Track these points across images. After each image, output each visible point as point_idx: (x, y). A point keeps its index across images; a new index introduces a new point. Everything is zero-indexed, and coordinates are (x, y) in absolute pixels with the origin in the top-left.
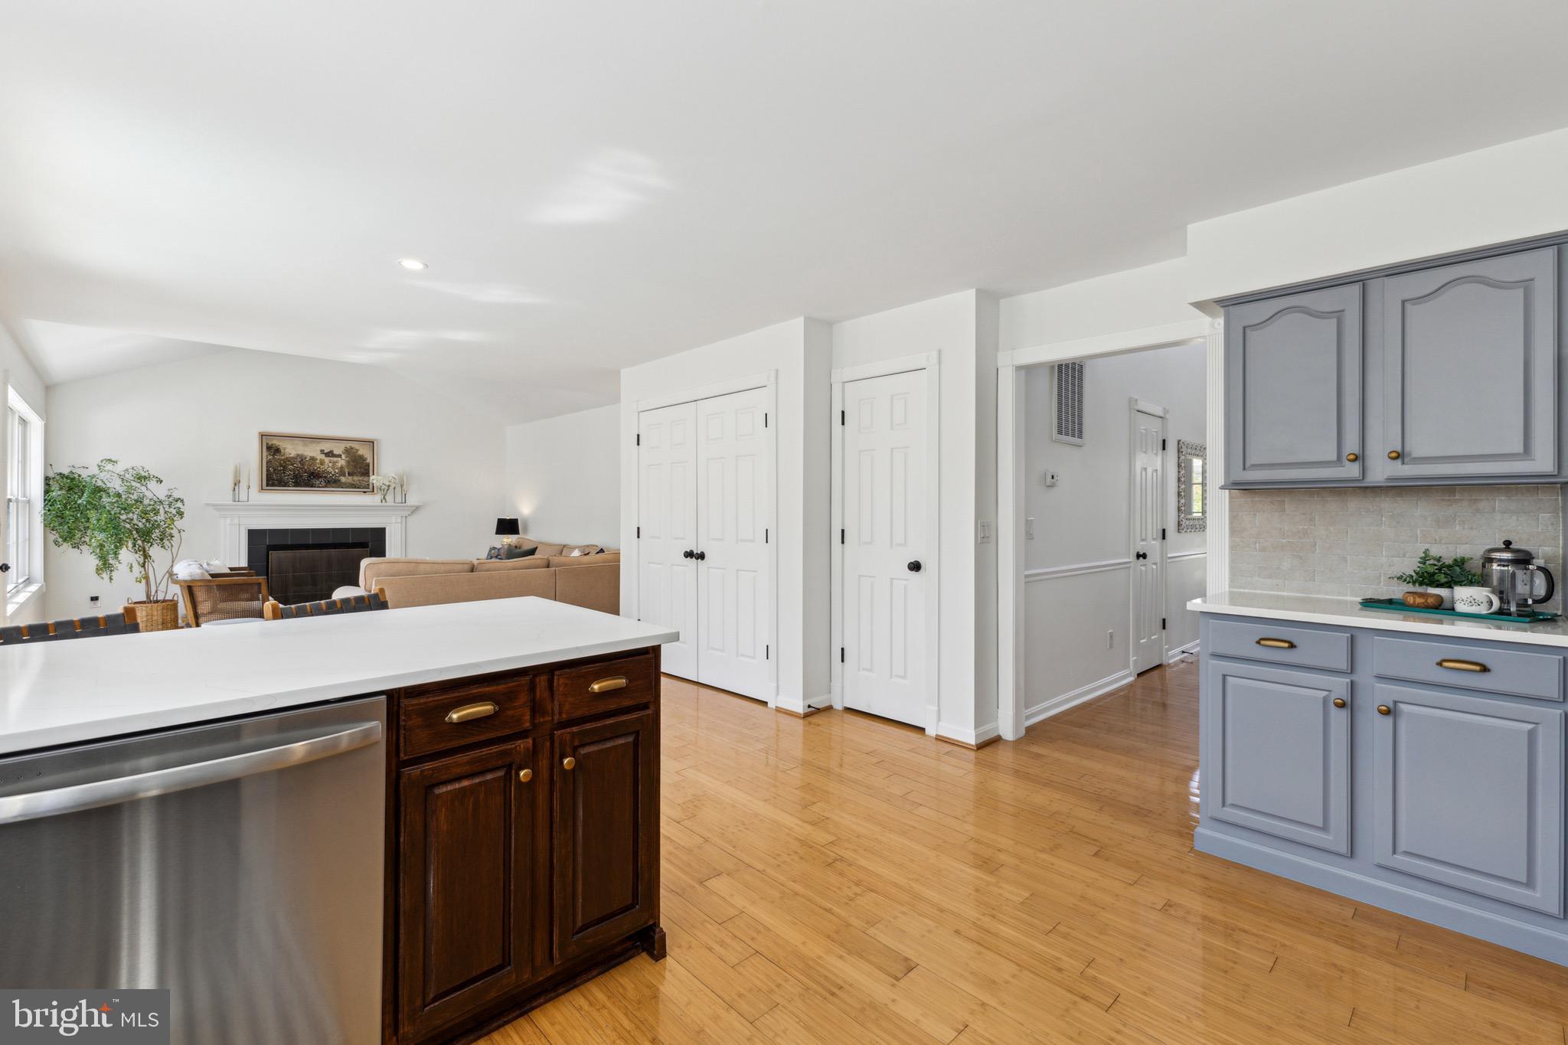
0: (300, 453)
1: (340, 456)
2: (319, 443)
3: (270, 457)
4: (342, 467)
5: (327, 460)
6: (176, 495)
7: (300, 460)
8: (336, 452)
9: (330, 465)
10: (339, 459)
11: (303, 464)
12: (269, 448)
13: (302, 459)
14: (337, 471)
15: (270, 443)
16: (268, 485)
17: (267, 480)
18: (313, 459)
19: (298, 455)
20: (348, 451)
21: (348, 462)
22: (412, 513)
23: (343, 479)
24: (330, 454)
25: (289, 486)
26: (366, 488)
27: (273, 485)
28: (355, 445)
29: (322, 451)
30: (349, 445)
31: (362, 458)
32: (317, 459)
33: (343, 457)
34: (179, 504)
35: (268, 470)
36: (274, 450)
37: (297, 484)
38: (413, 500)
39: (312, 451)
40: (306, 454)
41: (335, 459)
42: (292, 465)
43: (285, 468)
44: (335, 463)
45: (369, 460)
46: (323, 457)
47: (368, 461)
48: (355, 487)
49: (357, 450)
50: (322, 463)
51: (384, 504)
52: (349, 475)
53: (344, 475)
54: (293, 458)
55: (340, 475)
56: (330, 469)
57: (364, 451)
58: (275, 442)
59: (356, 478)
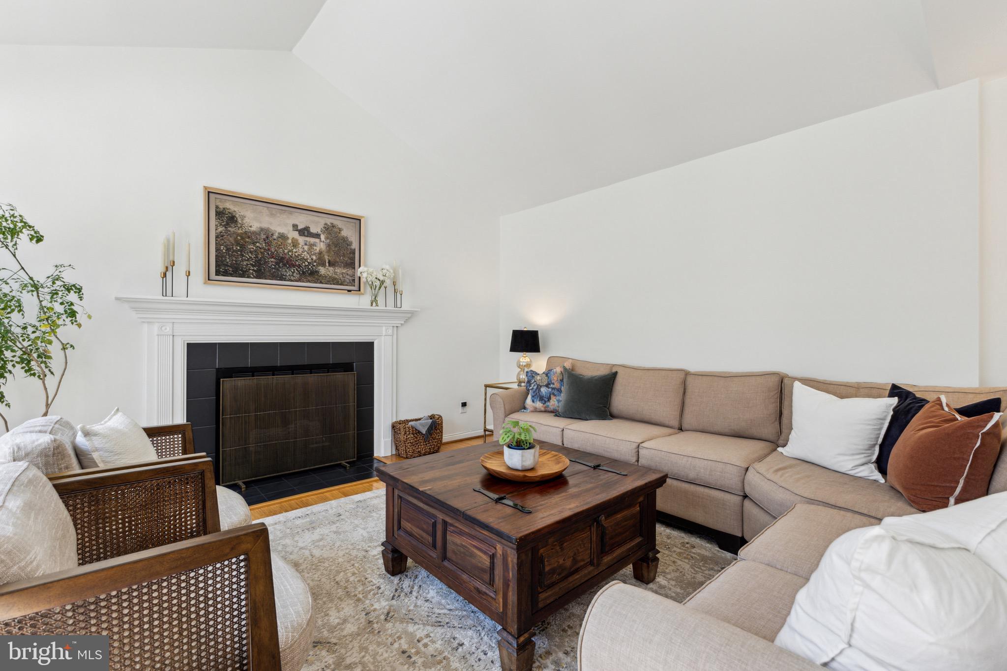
0: (265, 225)
1: (317, 236)
2: (291, 213)
3: (221, 229)
4: (320, 253)
5: (301, 240)
6: (69, 277)
7: (264, 237)
8: (313, 230)
9: (306, 248)
10: (317, 240)
11: (269, 244)
12: (220, 213)
13: (268, 235)
14: (314, 258)
15: (221, 207)
16: (218, 273)
17: (217, 265)
18: (283, 237)
19: (262, 229)
20: (329, 229)
21: (329, 246)
22: (406, 321)
23: (322, 270)
24: (305, 232)
25: (249, 277)
26: (353, 285)
27: (226, 274)
28: (338, 222)
29: (295, 227)
30: (329, 220)
31: (346, 242)
32: (288, 238)
33: (323, 237)
34: (72, 297)
35: (218, 250)
36: (226, 218)
37: (260, 275)
38: (407, 305)
39: (281, 226)
40: (273, 228)
41: (312, 240)
42: (254, 243)
43: (243, 247)
44: (312, 246)
45: (355, 246)
46: (296, 235)
47: (353, 247)
48: (338, 284)
49: (340, 230)
50: (295, 244)
51: (374, 307)
52: (329, 266)
53: (324, 265)
54: (254, 233)
55: (319, 265)
56: (305, 255)
57: (348, 232)
58: (229, 205)
59: (339, 270)
